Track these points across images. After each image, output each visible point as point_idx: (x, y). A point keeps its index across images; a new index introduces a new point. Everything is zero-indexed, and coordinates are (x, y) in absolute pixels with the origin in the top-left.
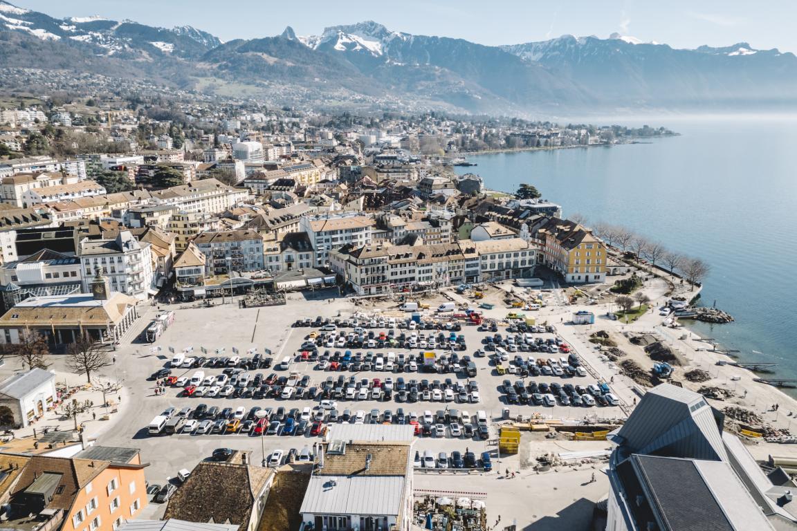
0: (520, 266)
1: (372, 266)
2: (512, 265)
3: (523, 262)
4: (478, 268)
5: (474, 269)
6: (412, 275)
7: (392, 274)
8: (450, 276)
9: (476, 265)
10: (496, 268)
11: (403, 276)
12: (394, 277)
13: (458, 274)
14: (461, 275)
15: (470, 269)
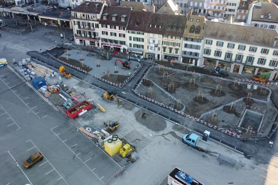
0: (255, 64)
1: (84, 21)
2: (244, 60)
3: (262, 61)
4: (199, 51)
5: (194, 51)
6: (122, 39)
7: (103, 33)
8: (164, 51)
9: (197, 47)
10: (222, 58)
11: (113, 38)
12: (105, 36)
13: (174, 51)
14: (176, 53)
15: (188, 50)
